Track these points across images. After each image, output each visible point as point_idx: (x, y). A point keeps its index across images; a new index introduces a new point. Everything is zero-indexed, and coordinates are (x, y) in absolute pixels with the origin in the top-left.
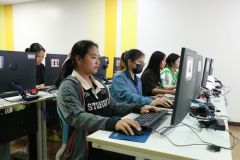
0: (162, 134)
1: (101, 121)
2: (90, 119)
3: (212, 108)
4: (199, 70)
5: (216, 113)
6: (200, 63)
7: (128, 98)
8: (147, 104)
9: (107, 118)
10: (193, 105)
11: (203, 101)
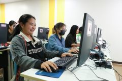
0: (71, 71)
1: (33, 62)
2: (27, 60)
3: (102, 54)
4: (95, 33)
5: (105, 57)
6: (95, 29)
7: (56, 49)
8: (66, 52)
9: (37, 60)
10: (92, 52)
11: (97, 50)
